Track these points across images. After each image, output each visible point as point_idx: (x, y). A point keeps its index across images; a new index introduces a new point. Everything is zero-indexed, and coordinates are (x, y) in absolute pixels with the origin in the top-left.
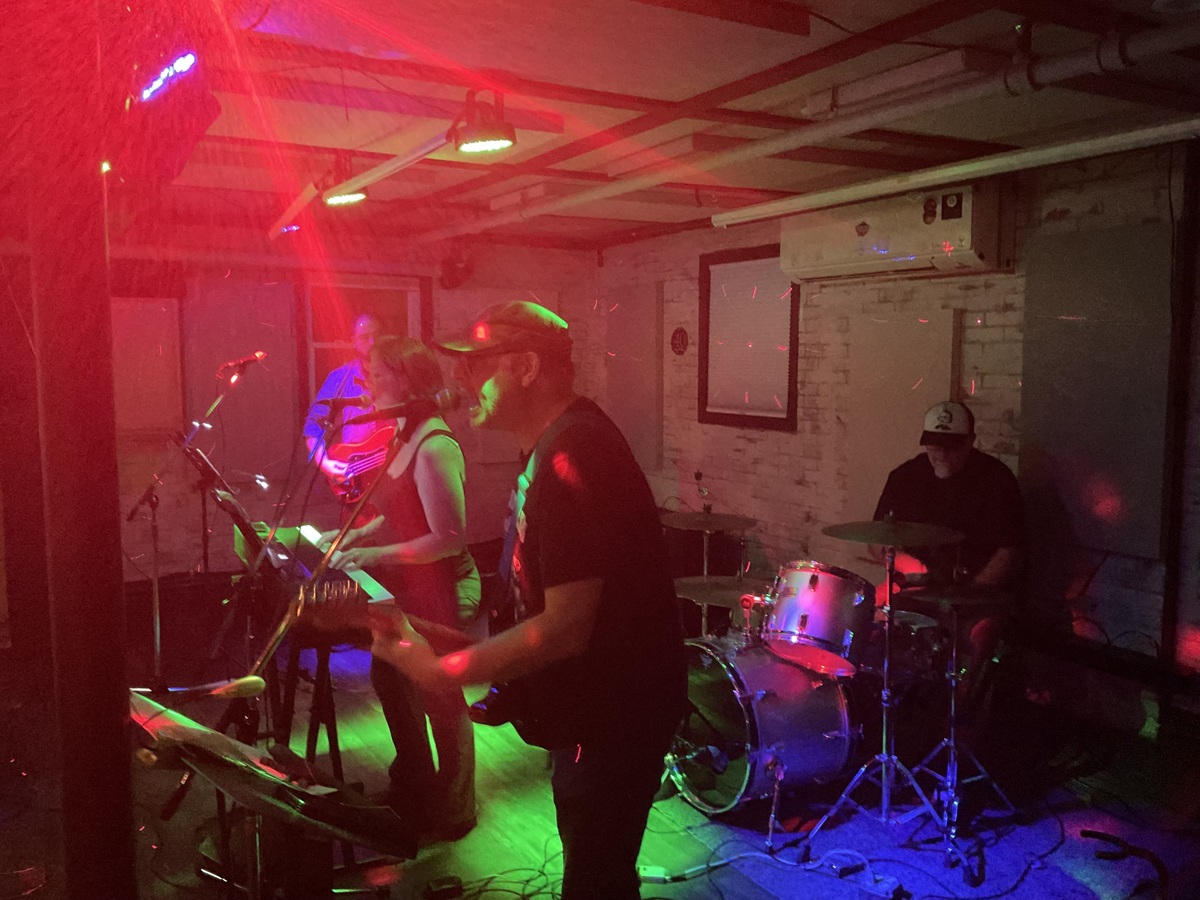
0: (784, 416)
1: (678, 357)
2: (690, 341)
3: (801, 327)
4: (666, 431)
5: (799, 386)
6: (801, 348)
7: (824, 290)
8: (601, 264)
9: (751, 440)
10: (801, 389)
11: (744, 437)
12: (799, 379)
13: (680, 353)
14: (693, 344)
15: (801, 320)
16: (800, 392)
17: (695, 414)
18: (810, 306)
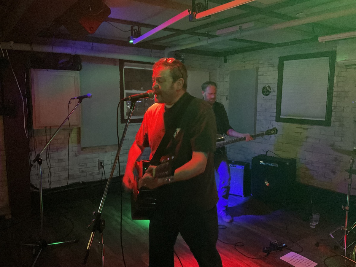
0: (324, 120)
1: (266, 96)
2: (272, 90)
3: (335, 85)
4: (257, 125)
5: (333, 108)
6: (335, 94)
7: (348, 70)
8: (225, 61)
9: (304, 129)
10: (334, 109)
11: (301, 128)
12: (333, 106)
13: (267, 95)
14: (274, 91)
15: (335, 82)
16: (334, 110)
17: (274, 118)
18: (341, 76)
